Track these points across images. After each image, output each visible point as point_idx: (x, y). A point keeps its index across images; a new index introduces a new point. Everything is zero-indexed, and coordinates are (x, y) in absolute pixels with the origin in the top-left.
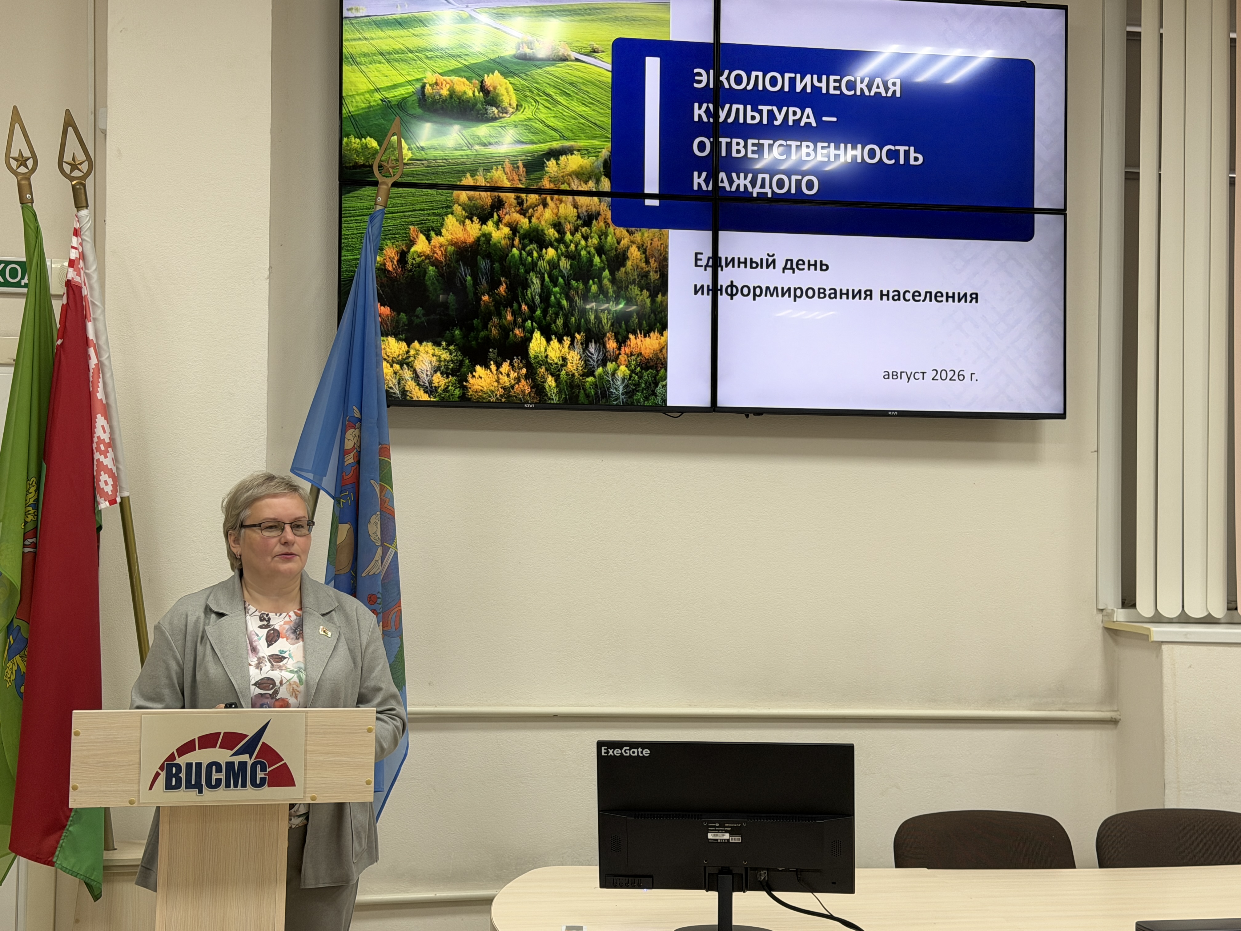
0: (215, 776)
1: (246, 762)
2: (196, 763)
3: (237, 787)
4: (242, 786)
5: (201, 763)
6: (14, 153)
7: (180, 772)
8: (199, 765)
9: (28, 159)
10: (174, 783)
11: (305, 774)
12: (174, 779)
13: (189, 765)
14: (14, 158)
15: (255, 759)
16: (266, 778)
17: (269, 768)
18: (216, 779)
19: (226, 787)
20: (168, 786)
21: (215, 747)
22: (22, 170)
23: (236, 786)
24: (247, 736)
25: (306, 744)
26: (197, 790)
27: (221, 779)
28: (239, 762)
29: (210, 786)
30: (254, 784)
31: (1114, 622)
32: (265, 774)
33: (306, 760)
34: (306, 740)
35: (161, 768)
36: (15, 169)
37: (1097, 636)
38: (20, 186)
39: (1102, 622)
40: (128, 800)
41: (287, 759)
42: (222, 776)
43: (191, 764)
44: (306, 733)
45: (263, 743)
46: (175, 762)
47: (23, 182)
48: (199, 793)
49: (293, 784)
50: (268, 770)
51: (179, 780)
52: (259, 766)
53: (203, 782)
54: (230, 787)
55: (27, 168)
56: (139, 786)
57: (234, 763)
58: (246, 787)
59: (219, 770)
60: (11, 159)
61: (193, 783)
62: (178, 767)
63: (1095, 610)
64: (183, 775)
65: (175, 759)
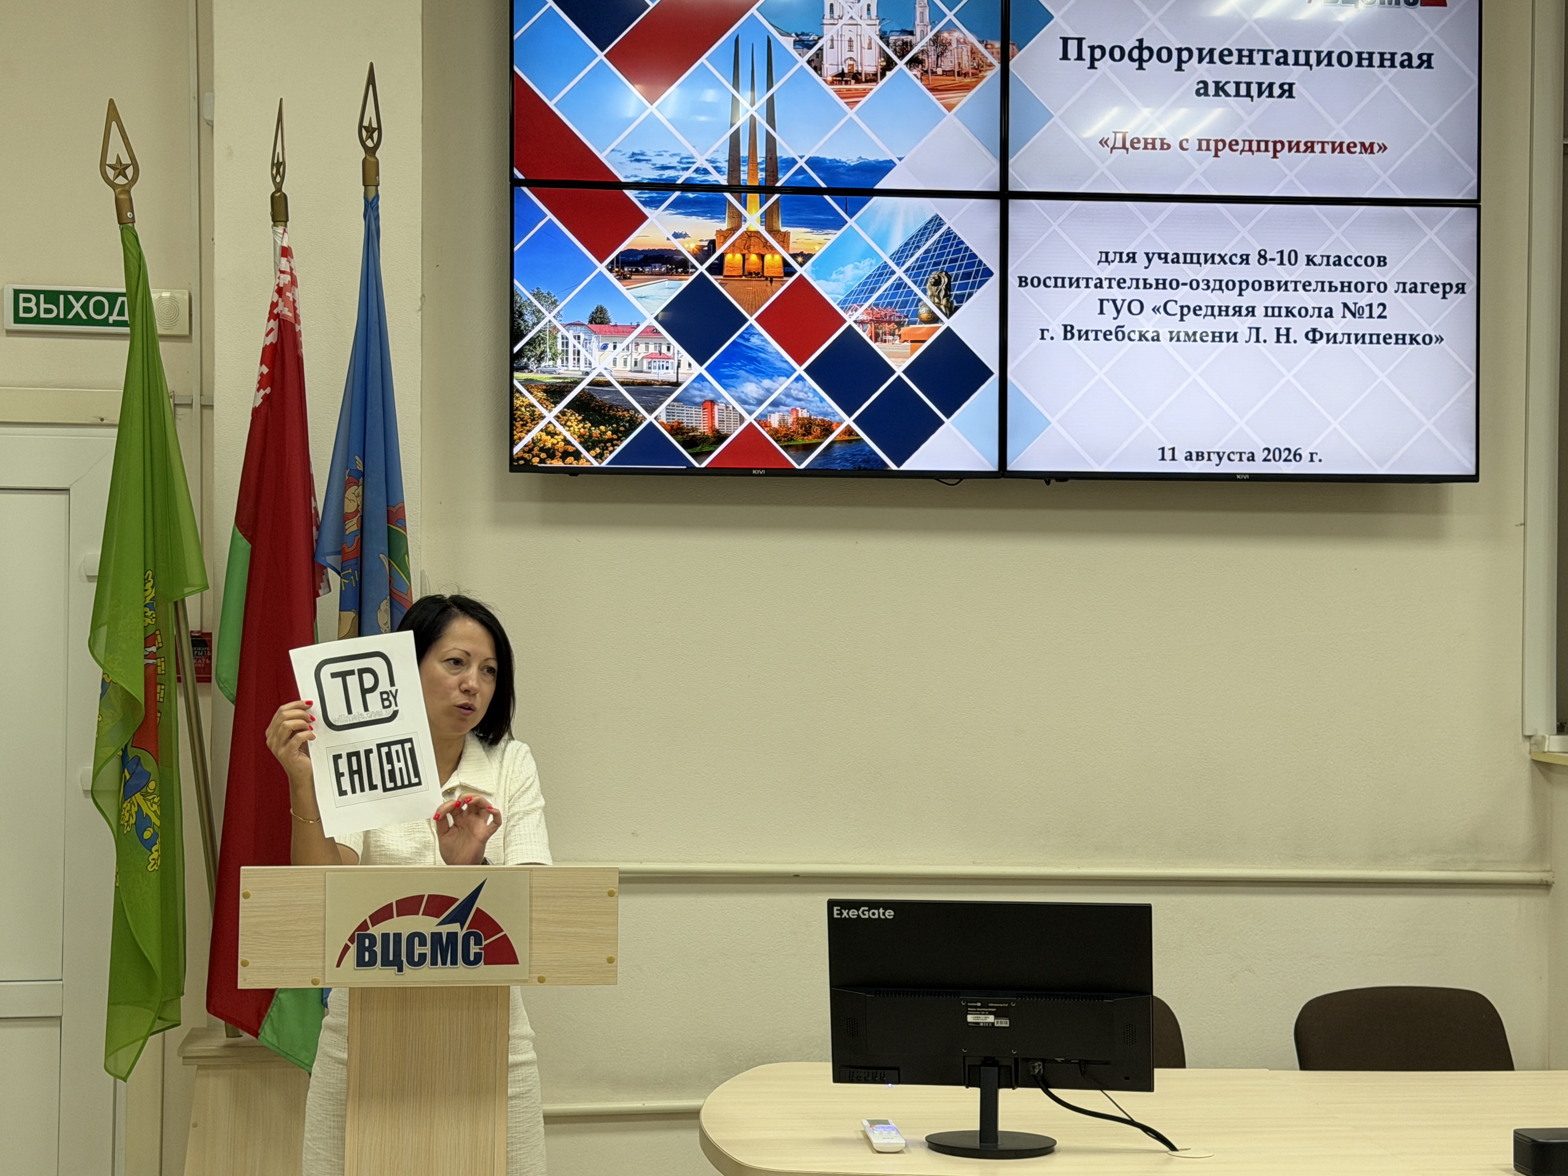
0: (418, 950)
1: (456, 933)
2: (394, 934)
3: (446, 965)
4: (452, 964)
5: (400, 934)
6: (111, 160)
7: (375, 946)
8: (397, 936)
9: (127, 166)
10: (367, 959)
11: (531, 949)
12: (367, 954)
13: (385, 936)
14: (110, 166)
15: (467, 929)
16: (481, 953)
17: (485, 940)
18: (420, 954)
19: (431, 965)
20: (361, 963)
21: (418, 914)
22: (121, 181)
23: (444, 963)
24: (457, 900)
25: (531, 911)
26: (396, 968)
27: (425, 954)
28: (448, 933)
29: (411, 962)
30: (467, 961)
31: (1544, 752)
32: (480, 949)
33: (531, 931)
34: (531, 906)
35: (351, 939)
36: (112, 179)
37: (1523, 772)
38: (117, 200)
39: (1530, 753)
40: (311, 979)
41: (508, 929)
42: (427, 950)
43: (388, 934)
44: (531, 897)
45: (478, 910)
46: (368, 932)
47: (122, 197)
48: (398, 971)
49: (516, 962)
50: (484, 943)
51: (373, 955)
52: (472, 938)
53: (404, 958)
54: (436, 964)
55: (126, 178)
56: (324, 962)
57: (441, 933)
58: (456, 964)
59: (423, 943)
60: (107, 168)
61: (391, 958)
62: (372, 938)
63: (1521, 735)
64: (378, 949)
65: (368, 929)
